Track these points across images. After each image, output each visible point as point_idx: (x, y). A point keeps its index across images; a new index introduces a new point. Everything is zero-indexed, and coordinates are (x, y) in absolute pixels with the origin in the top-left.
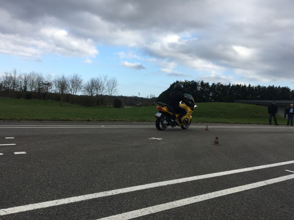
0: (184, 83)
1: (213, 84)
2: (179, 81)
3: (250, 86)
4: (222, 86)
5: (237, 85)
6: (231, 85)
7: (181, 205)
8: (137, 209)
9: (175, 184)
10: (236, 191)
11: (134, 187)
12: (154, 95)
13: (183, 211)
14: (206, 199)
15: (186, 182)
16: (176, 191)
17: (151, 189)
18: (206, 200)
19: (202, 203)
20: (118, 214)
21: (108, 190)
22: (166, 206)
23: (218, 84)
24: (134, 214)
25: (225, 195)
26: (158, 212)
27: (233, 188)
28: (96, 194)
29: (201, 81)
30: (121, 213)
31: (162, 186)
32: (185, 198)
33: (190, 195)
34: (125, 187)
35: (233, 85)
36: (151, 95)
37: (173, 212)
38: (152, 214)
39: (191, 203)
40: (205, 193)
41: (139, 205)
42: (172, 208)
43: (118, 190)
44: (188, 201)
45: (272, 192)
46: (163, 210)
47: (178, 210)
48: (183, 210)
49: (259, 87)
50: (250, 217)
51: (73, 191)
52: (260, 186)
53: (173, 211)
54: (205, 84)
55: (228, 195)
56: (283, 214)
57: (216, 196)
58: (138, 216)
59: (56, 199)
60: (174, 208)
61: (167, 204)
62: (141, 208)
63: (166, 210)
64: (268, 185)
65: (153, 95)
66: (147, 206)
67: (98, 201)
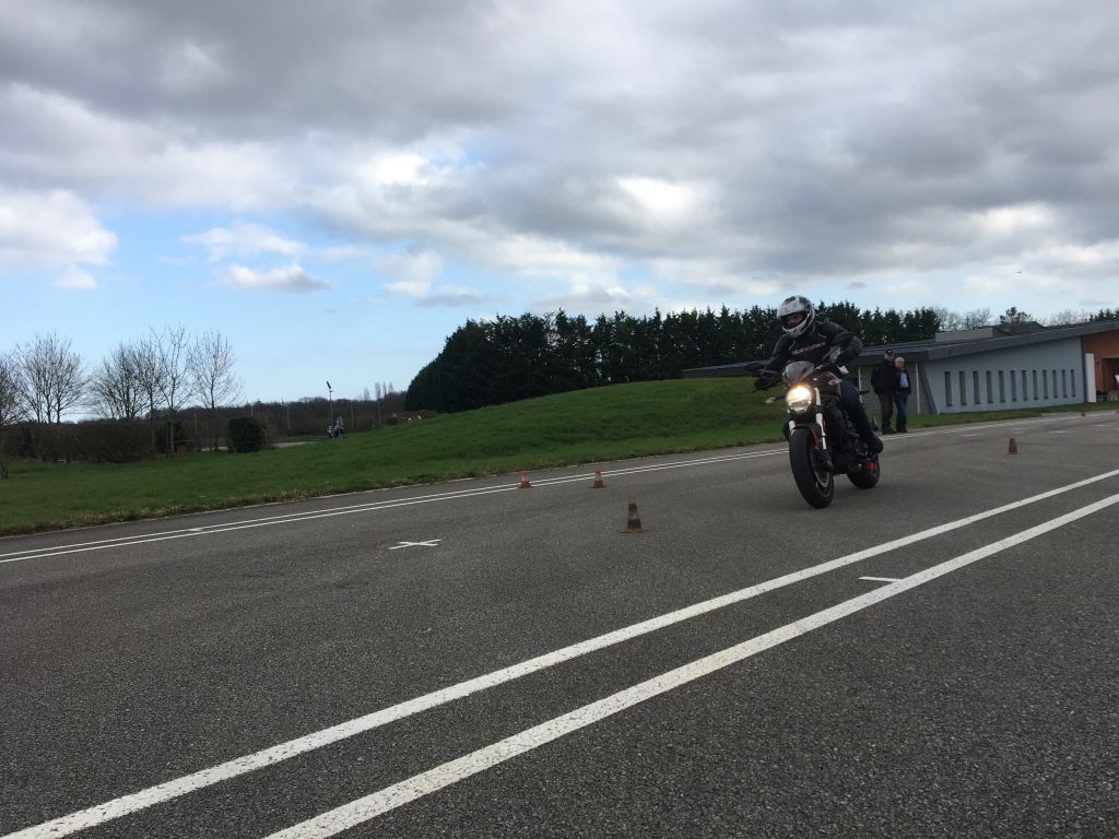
0: (497, 326)
1: (599, 319)
2: (478, 321)
3: (725, 312)
4: (631, 322)
5: (684, 315)
6: (663, 318)
7: (527, 749)
8: (371, 793)
9: (499, 687)
10: (708, 671)
11: (352, 722)
12: (391, 386)
13: (534, 767)
14: (610, 713)
15: (538, 671)
16: (506, 709)
17: (414, 718)
18: (610, 717)
19: (597, 727)
20: (301, 820)
21: (254, 752)
22: (475, 763)
23: (617, 318)
24: (362, 810)
25: (671, 690)
26: (449, 787)
27: (698, 662)
28: (208, 770)
29: (557, 313)
30: (313, 817)
31: (455, 701)
32: (538, 722)
33: (554, 712)
34: (315, 728)
35: (669, 316)
36: (377, 386)
37: (499, 775)
38: (426, 798)
39: (559, 735)
40: (606, 693)
41: (376, 778)
42: (497, 762)
43: (289, 744)
44: (548, 732)
45: (820, 653)
46: (465, 775)
47: (515, 765)
48: (534, 762)
49: (756, 312)
50: (756, 740)
51: (114, 778)
52: (783, 640)
53: (498, 772)
54: (573, 323)
55: (682, 688)
56: (857, 713)
57: (643, 697)
58: (378, 813)
59: (51, 819)
60: (501, 763)
61: (477, 754)
62: (386, 787)
63: (474, 775)
64: (807, 634)
65: (384, 386)
66: (406, 774)
67: (218, 793)
